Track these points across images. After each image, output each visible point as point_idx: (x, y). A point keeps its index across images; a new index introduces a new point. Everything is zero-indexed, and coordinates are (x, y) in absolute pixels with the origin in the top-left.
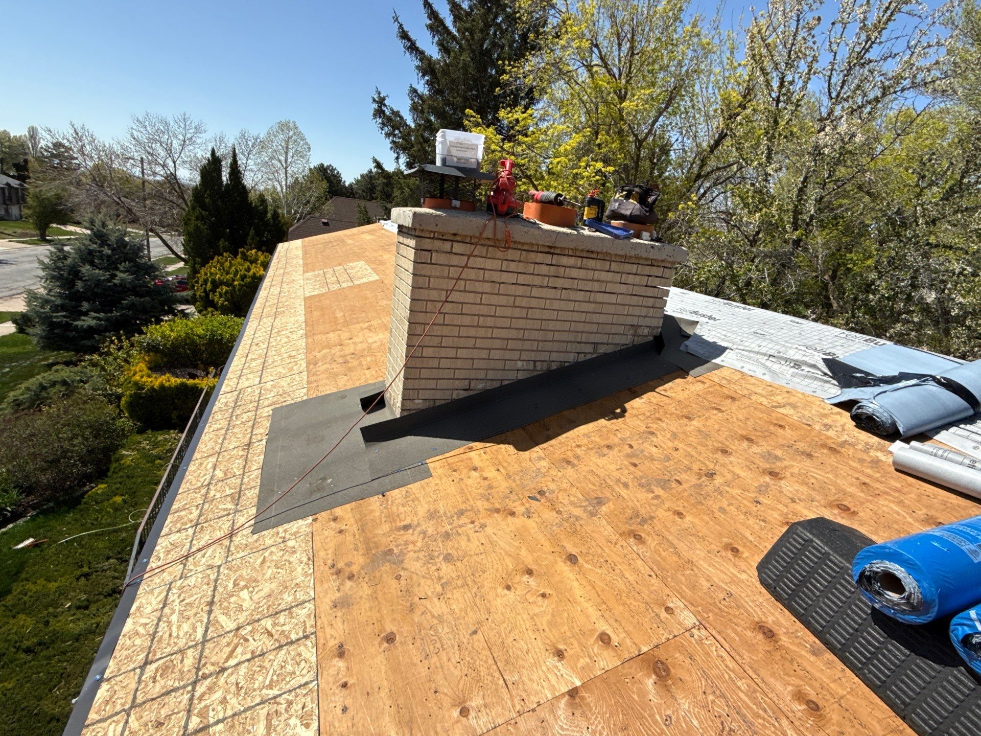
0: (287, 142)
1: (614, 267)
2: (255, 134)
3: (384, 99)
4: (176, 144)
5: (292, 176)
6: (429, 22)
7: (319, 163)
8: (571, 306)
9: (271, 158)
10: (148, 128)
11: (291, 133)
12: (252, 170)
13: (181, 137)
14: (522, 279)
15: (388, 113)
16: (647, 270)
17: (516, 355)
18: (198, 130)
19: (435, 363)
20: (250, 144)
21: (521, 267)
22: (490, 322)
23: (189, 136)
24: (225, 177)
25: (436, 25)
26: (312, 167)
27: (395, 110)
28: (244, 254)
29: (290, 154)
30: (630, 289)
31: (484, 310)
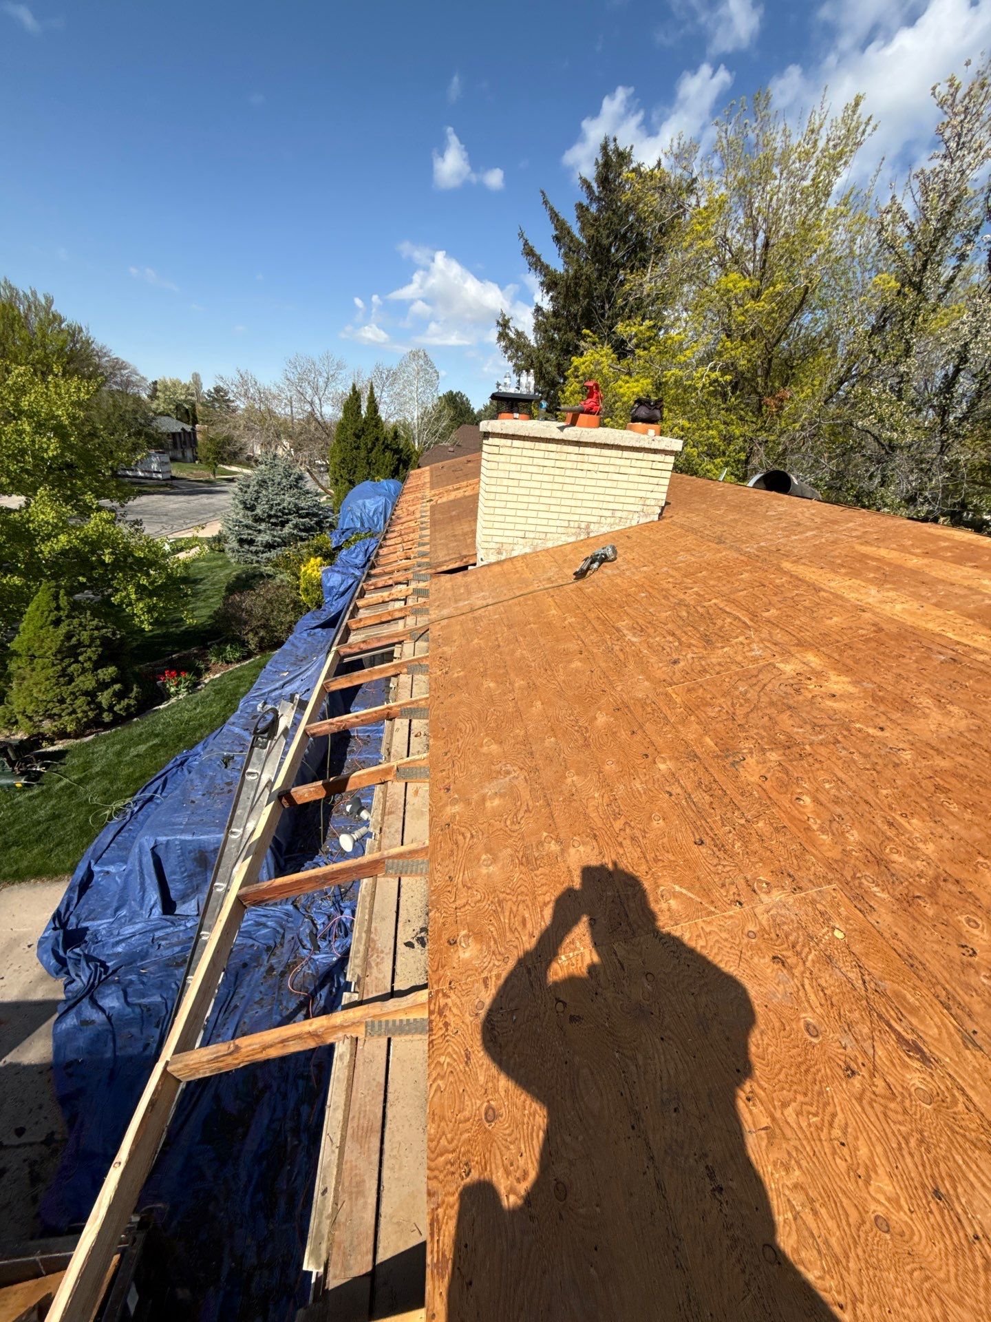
0: (417, 372)
2: (389, 366)
3: (508, 321)
6: (555, 233)
7: (448, 390)
10: (299, 369)
13: (325, 375)
15: (512, 335)
18: (339, 367)
20: (384, 376)
23: (332, 373)
24: (364, 410)
26: (441, 395)
27: (520, 330)
30: (639, 471)
31: (533, 484)
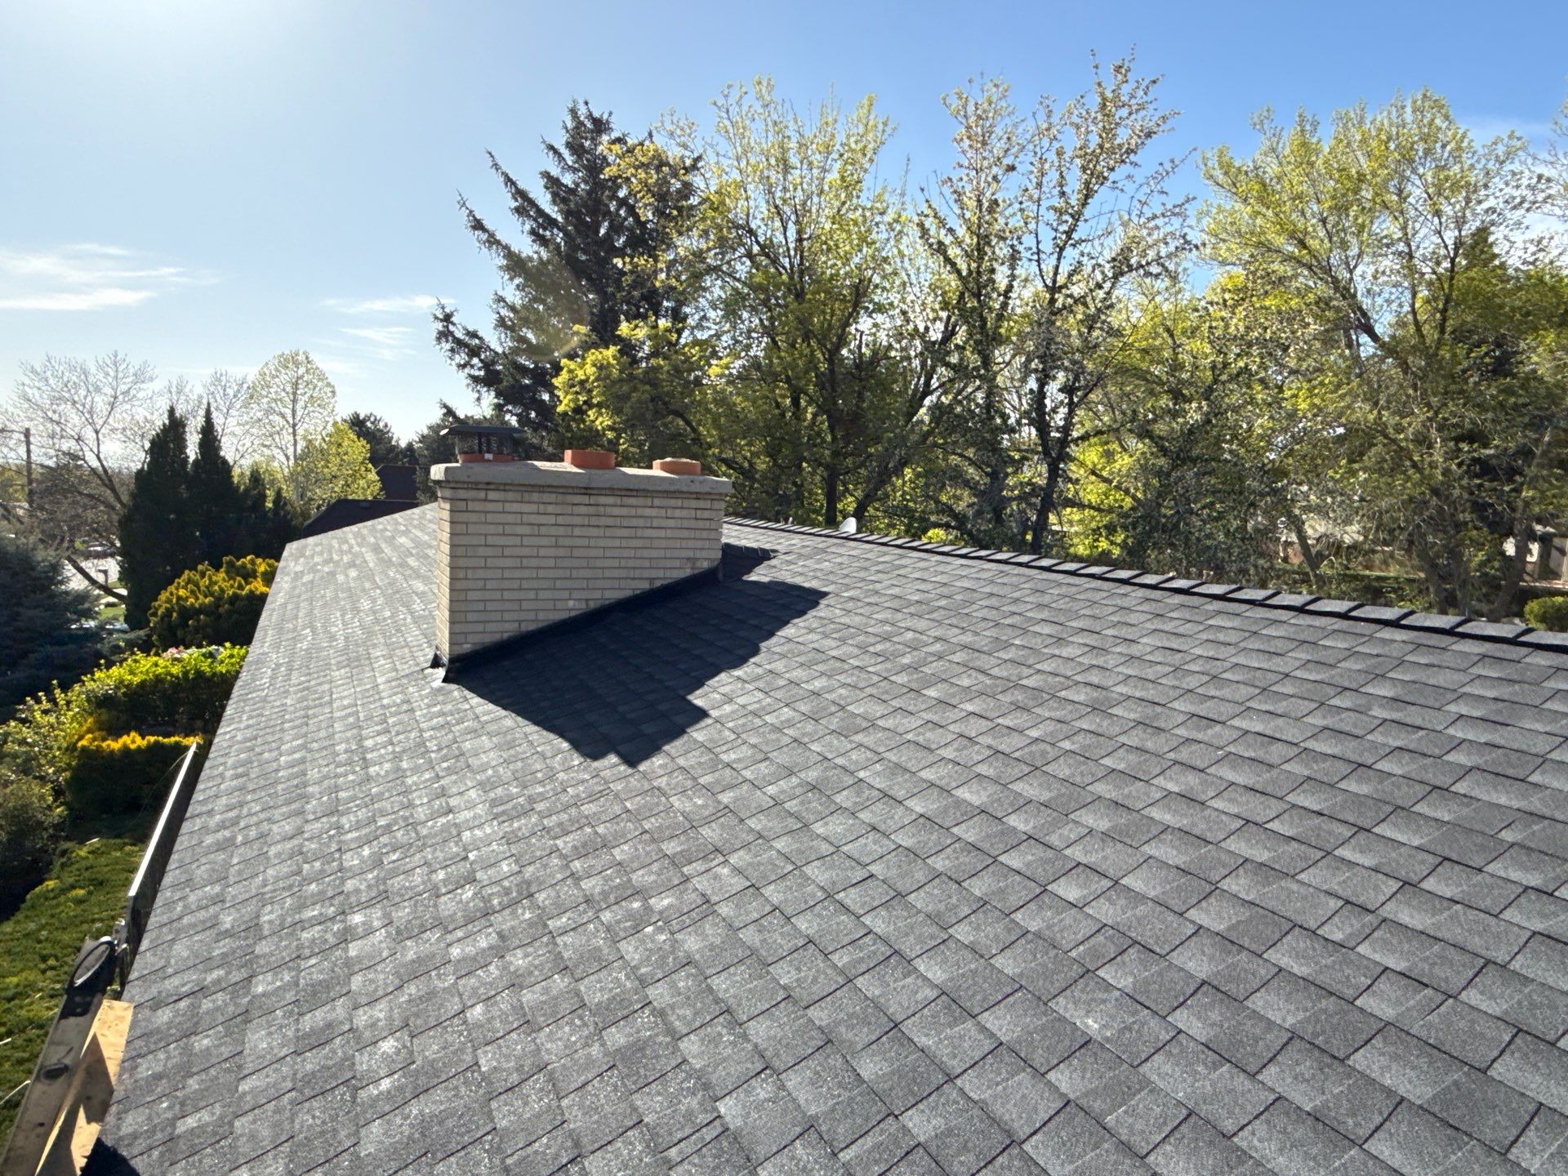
0: (296, 386)
1: (657, 502)
2: (239, 377)
3: (451, 315)
4: (101, 403)
5: (305, 438)
6: (514, 204)
7: (351, 413)
8: (617, 543)
9: (269, 412)
10: (51, 381)
11: (302, 371)
12: (233, 434)
13: (110, 392)
14: (560, 520)
15: (459, 334)
16: (694, 503)
17: (566, 594)
18: (140, 378)
19: (481, 606)
20: (231, 392)
21: (558, 509)
22: (534, 562)
23: (124, 388)
24: (192, 452)
25: (525, 205)
26: (339, 419)
27: (471, 329)
28: (231, 565)
29: (300, 404)
30: (679, 523)
31: (526, 552)
